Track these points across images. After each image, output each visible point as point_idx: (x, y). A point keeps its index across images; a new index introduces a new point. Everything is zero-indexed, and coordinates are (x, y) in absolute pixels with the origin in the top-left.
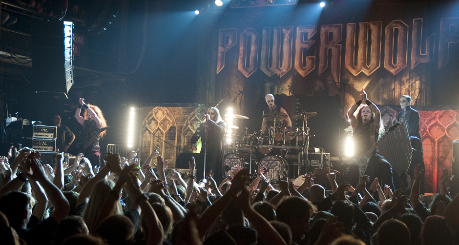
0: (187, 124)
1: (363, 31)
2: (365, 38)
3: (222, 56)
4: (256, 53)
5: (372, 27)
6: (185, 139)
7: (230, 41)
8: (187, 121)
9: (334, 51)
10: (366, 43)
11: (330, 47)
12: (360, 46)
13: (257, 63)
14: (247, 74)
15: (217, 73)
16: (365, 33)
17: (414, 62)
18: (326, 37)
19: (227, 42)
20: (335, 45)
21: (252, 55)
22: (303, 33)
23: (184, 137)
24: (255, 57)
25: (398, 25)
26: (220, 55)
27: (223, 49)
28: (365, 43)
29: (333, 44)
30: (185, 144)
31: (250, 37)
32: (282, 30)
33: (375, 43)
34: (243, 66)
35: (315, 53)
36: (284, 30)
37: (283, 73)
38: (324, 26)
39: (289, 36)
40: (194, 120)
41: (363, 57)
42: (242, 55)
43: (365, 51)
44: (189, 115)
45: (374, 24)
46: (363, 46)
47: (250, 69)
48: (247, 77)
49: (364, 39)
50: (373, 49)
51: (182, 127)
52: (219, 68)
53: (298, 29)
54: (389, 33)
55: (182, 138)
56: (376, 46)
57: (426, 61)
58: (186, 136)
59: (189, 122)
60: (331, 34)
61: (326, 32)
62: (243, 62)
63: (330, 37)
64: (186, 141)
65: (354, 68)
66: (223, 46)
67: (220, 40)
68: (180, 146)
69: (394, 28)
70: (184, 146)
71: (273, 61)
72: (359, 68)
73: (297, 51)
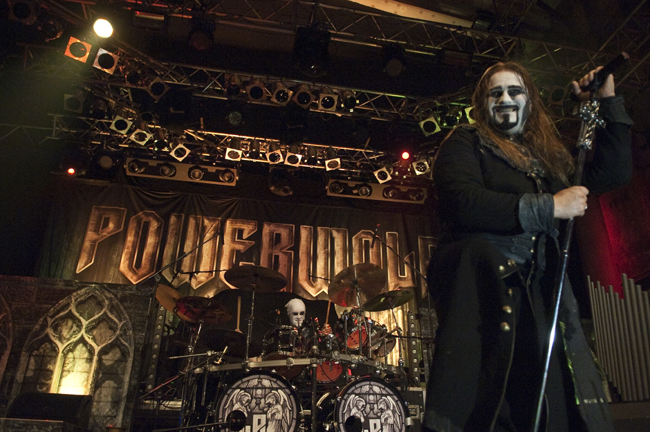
0: (44, 326)
1: (323, 238)
2: (326, 247)
3: (93, 247)
4: (155, 247)
5: (335, 234)
6: (32, 360)
7: (111, 225)
8: (45, 320)
9: (283, 259)
10: (328, 254)
11: (276, 252)
12: (319, 257)
13: (156, 263)
14: (135, 278)
15: (78, 272)
16: (326, 241)
17: (393, 284)
18: (271, 239)
19: (106, 225)
20: (284, 250)
21: (149, 249)
22: (235, 229)
23: (30, 356)
24: (154, 254)
25: (369, 236)
26: (87, 244)
27: (95, 236)
28: (326, 253)
29: (281, 249)
30: (30, 374)
31: (147, 225)
32: (203, 222)
33: (339, 255)
34: (130, 266)
35: (254, 259)
36: (206, 222)
37: (200, 282)
38: (269, 225)
39: (214, 230)
40: (63, 318)
41: (325, 271)
42: (130, 248)
43: (326, 264)
44: (53, 305)
45: (338, 231)
46: (323, 257)
47: (142, 271)
48: (134, 283)
49: (325, 249)
50: (338, 263)
51: (30, 331)
52: (83, 265)
53: (228, 223)
54: (358, 246)
55: (23, 359)
56: (342, 258)
57: (407, 286)
58: (35, 353)
59: (50, 321)
60: (279, 235)
61: (271, 233)
62: (131, 259)
63: (276, 239)
64: (32, 367)
65: (312, 286)
66: (96, 231)
67: (91, 222)
68: (13, 378)
69: (363, 239)
70: (25, 377)
71: (184, 263)
72: (319, 287)
73: (224, 253)
